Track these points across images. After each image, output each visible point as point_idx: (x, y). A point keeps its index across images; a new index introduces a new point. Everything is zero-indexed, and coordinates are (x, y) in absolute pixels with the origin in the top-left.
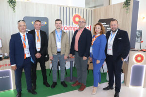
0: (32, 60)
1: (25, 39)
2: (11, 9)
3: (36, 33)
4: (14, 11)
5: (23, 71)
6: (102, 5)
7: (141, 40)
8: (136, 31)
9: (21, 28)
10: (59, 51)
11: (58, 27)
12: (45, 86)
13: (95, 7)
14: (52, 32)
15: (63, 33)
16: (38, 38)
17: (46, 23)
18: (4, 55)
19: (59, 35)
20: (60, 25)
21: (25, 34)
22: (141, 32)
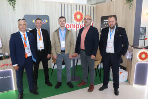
0: (33, 59)
1: (25, 38)
2: (11, 7)
3: (38, 31)
4: (14, 10)
5: (25, 71)
6: (105, 2)
7: (145, 37)
8: (140, 27)
9: (21, 27)
10: (63, 50)
11: (62, 25)
12: (47, 85)
13: (97, 4)
14: (56, 31)
15: (67, 31)
16: (40, 36)
17: (47, 21)
18: (4, 55)
19: (62, 33)
20: (64, 23)
21: (25, 33)
22: (144, 29)
